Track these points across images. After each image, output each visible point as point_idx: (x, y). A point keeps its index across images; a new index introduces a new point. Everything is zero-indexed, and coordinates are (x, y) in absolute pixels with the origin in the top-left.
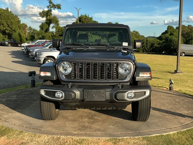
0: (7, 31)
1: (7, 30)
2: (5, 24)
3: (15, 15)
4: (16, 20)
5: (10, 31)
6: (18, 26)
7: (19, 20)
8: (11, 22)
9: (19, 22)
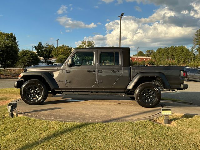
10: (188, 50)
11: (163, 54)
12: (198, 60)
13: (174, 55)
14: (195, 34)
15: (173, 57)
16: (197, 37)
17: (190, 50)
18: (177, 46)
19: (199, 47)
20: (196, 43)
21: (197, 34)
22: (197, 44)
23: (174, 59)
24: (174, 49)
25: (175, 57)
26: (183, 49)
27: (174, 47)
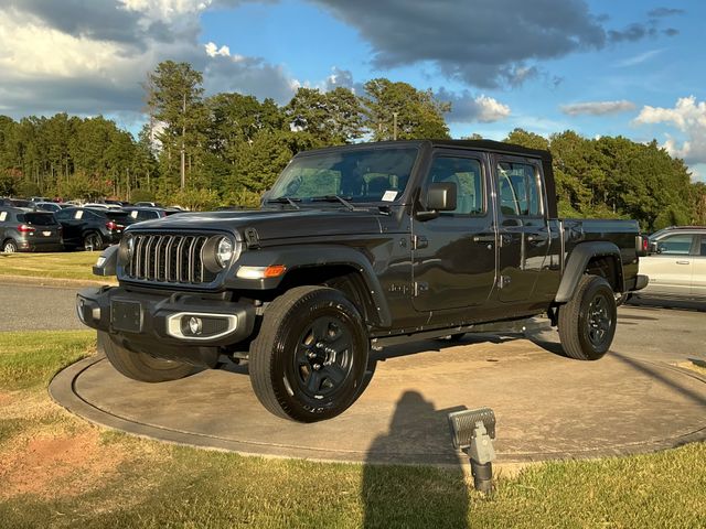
0: (644, 208)
1: (646, 203)
2: (642, 188)
3: (673, 158)
4: (676, 173)
5: (653, 206)
6: (681, 193)
7: (688, 172)
8: (660, 181)
9: (685, 178)
10: (127, 137)
11: (21, 146)
12: (169, 179)
13: (71, 152)
14: (153, 78)
15: (65, 161)
16: (159, 90)
17: (137, 139)
18: (82, 117)
19: (167, 130)
20: (158, 112)
21: (158, 76)
22: (161, 119)
23: (72, 171)
24: (70, 128)
25: (76, 160)
26: (106, 132)
27: (69, 118)
